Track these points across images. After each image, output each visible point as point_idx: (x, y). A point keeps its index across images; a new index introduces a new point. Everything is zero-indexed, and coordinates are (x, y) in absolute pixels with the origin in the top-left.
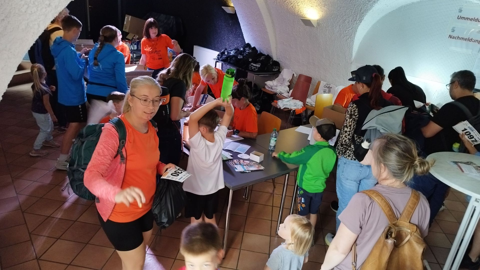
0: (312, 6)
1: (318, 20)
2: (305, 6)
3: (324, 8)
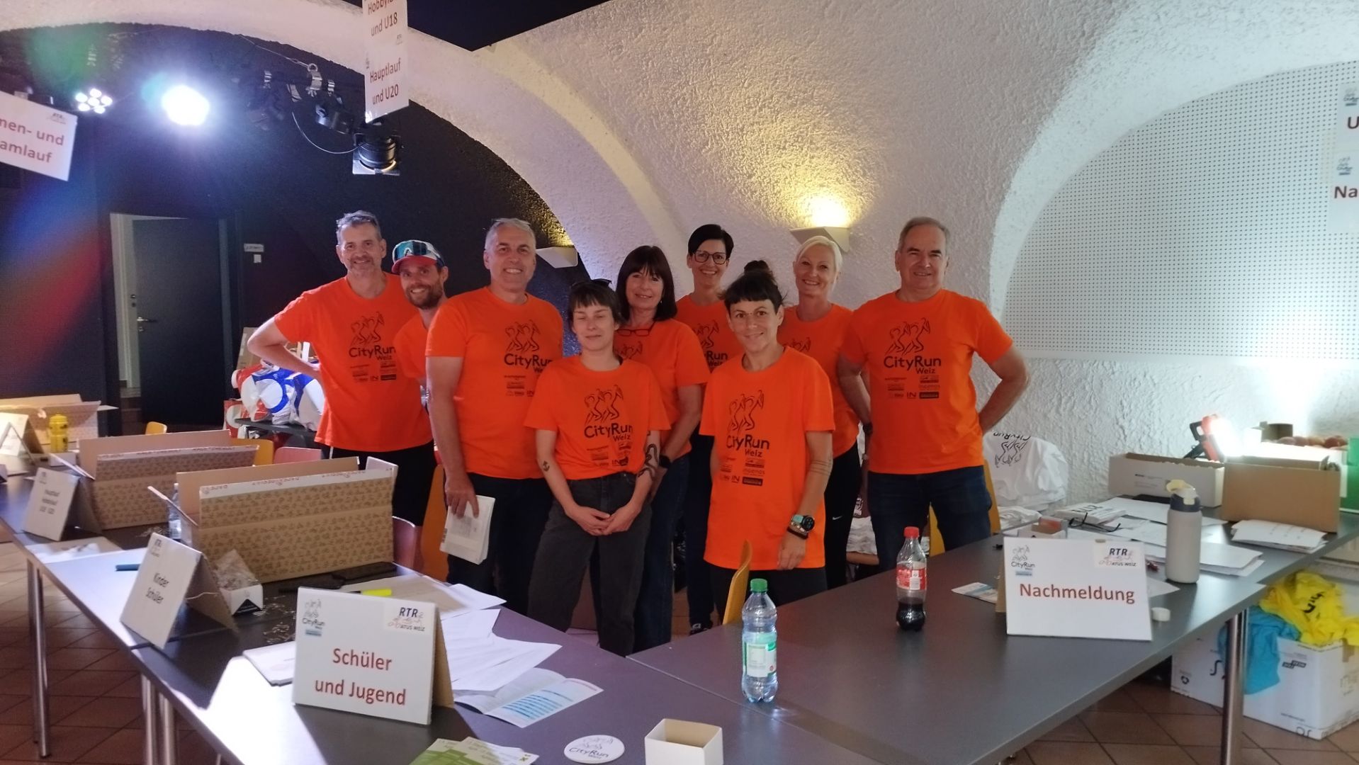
0: (822, 186)
1: (849, 229)
2: (800, 189)
3: (865, 182)
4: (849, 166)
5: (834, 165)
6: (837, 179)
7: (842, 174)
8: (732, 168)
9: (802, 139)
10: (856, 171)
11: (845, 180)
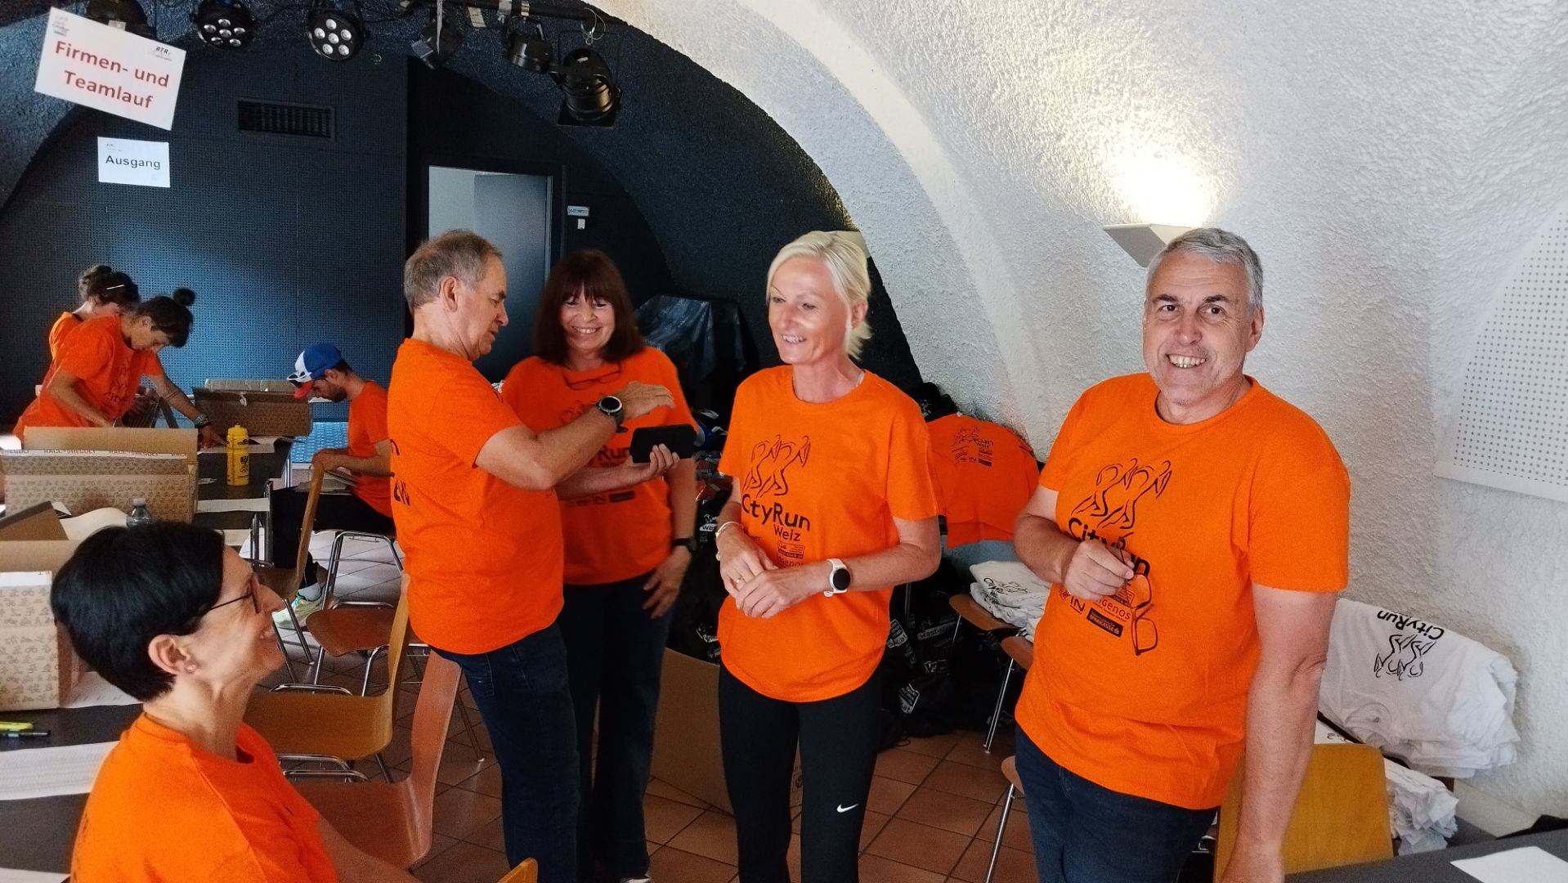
0: (1158, 156)
2: (1128, 160)
3: (1220, 151)
4: (1193, 123)
5: (1171, 120)
6: (1179, 145)
7: (1184, 137)
8: (1033, 124)
9: (1120, 78)
10: (1205, 132)
11: (1189, 146)
